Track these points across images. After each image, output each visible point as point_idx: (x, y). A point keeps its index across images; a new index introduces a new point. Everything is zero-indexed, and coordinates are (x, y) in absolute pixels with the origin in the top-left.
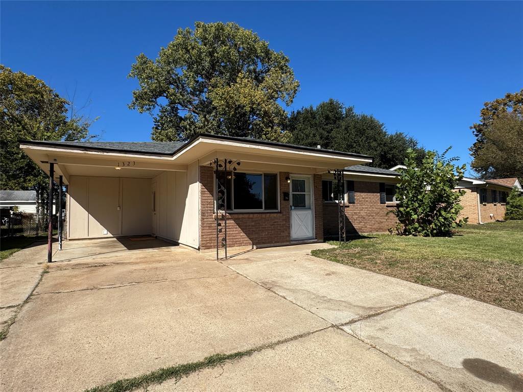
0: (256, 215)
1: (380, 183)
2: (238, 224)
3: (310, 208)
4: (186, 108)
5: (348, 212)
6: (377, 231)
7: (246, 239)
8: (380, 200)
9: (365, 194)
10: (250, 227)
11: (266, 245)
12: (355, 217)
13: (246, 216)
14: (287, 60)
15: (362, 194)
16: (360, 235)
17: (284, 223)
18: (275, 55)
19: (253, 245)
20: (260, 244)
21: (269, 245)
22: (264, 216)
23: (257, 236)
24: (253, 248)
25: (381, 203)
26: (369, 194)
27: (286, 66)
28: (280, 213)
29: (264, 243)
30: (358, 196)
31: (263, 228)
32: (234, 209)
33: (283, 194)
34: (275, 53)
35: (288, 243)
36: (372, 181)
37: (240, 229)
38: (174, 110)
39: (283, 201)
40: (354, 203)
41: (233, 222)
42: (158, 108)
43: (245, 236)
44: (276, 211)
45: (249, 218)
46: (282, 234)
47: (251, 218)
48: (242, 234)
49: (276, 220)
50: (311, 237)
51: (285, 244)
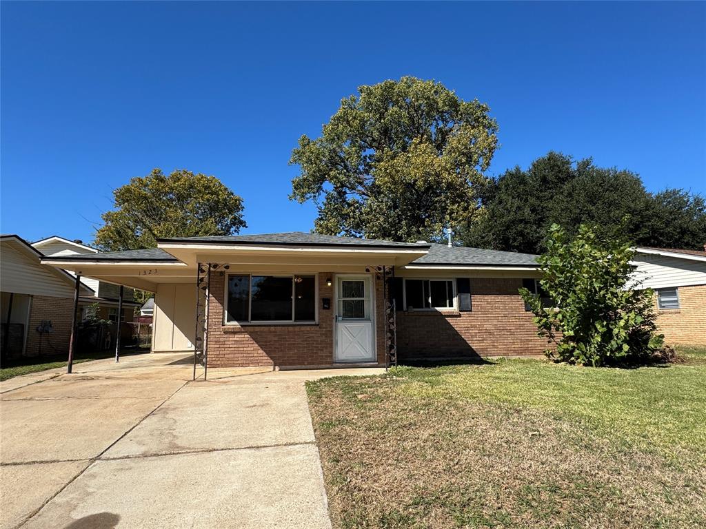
0: (279, 328)
1: (524, 280)
2: (254, 339)
3: (369, 319)
4: (354, 191)
5: (458, 325)
6: (520, 354)
7: (266, 358)
8: (525, 306)
9: (493, 297)
10: (272, 343)
11: (294, 367)
12: (473, 331)
13: (266, 329)
14: (484, 109)
15: (486, 297)
16: (482, 359)
17: (324, 338)
18: (463, 106)
19: (275, 365)
20: (285, 365)
21: (299, 366)
22: (291, 329)
23: (280, 354)
24: (274, 370)
25: (526, 311)
26: (500, 297)
27: (484, 117)
28: (318, 325)
29: (290, 364)
30: (477, 300)
31: (291, 344)
32: (252, 320)
33: (322, 301)
34: (463, 104)
35: (328, 366)
36: (506, 277)
37: (257, 345)
38: (342, 194)
39: (322, 311)
40: (471, 311)
41: (248, 336)
42: (324, 195)
43: (265, 354)
44: (313, 323)
45: (271, 332)
46: (320, 353)
47: (274, 332)
48: (261, 351)
49: (311, 335)
50: (371, 359)
51: (324, 366)
